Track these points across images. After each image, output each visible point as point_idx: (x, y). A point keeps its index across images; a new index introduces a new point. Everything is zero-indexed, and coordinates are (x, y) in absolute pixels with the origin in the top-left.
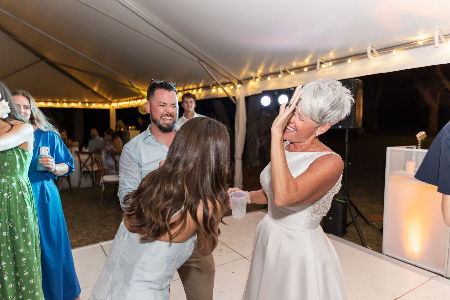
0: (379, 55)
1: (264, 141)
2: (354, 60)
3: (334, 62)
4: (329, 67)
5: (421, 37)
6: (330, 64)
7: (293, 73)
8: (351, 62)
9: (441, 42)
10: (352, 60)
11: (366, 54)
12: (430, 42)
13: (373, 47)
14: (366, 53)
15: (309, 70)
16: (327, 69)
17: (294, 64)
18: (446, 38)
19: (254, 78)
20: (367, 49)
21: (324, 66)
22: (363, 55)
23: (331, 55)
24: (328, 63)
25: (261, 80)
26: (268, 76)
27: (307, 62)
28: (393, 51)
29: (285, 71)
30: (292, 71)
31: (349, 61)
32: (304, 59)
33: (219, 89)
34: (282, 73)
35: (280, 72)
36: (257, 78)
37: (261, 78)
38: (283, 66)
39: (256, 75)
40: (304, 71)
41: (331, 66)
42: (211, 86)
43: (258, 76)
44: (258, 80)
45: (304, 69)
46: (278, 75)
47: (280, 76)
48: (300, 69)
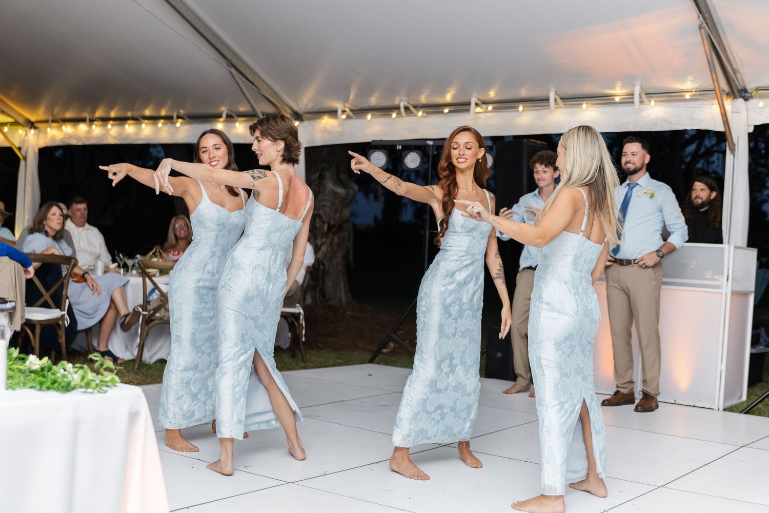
0: (564, 106)
1: (324, 248)
2: (526, 108)
3: (496, 105)
4: (486, 111)
5: (619, 91)
6: (490, 108)
7: (420, 114)
8: (523, 111)
9: (641, 102)
10: (524, 107)
11: (548, 101)
12: (628, 100)
13: (556, 93)
14: (548, 100)
15: (450, 112)
16: (482, 115)
17: (423, 100)
18: (648, 97)
19: (340, 112)
20: (549, 94)
21: (478, 109)
22: (543, 101)
23: (492, 94)
24: (487, 105)
25: (348, 117)
26: (368, 113)
27: (448, 98)
28: (582, 104)
29: (406, 108)
30: (420, 110)
31: (521, 108)
32: (443, 93)
33: (237, 124)
34: (402, 110)
35: (397, 108)
36: (344, 112)
37: (351, 114)
38: (404, 98)
39: (345, 107)
40: (442, 112)
41: (490, 112)
42: (224, 115)
43: (347, 110)
44: (344, 116)
45: (442, 110)
46: (390, 113)
47: (394, 115)
48: (434, 108)
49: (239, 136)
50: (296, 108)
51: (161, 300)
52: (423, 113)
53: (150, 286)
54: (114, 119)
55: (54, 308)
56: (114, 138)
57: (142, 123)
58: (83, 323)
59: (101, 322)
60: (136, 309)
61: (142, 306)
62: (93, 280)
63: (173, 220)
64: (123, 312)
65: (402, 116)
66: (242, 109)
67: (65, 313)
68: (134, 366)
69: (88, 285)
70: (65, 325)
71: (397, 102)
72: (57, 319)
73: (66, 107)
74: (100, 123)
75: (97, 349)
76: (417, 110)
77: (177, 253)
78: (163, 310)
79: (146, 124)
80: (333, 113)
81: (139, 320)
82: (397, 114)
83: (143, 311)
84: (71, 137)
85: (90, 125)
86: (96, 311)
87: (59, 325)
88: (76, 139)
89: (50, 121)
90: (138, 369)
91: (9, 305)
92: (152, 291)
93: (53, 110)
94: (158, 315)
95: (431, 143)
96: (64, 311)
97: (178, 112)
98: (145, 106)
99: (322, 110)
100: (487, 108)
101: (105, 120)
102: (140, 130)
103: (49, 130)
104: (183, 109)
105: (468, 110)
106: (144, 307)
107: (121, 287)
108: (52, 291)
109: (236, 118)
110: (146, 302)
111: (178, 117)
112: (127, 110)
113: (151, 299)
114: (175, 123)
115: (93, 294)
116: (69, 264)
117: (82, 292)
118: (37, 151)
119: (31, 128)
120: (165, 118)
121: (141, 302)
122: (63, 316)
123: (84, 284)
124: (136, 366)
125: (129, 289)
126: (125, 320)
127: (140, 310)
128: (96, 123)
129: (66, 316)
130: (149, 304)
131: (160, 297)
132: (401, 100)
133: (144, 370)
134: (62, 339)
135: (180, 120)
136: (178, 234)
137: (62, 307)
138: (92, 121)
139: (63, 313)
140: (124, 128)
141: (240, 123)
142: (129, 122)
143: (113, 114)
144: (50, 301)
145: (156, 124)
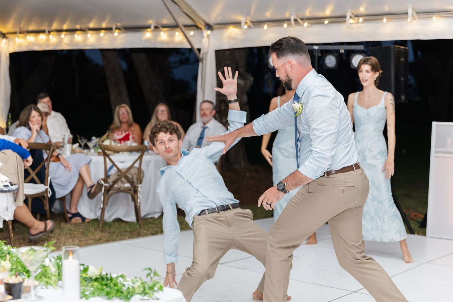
0: (418, 18)
2: (389, 20)
3: (366, 18)
4: (358, 22)
6: (361, 20)
7: (306, 24)
8: (386, 22)
10: (387, 19)
11: (406, 15)
13: (413, 9)
14: (407, 13)
15: (330, 23)
16: (354, 25)
17: (308, 14)
19: (243, 23)
20: (408, 9)
21: (351, 21)
22: (402, 15)
23: (362, 10)
24: (358, 18)
25: (249, 27)
26: (264, 24)
27: (328, 12)
28: (432, 17)
29: (295, 20)
30: (305, 21)
31: (385, 20)
32: (324, 9)
33: (162, 33)
34: (292, 21)
35: (289, 20)
36: (246, 23)
37: (251, 25)
38: (294, 13)
39: (247, 20)
40: (323, 23)
41: (360, 23)
42: (152, 27)
43: (248, 22)
44: (246, 27)
45: (323, 21)
46: (282, 24)
47: (285, 25)
48: (317, 20)
49: (164, 42)
50: (208, 21)
51: (118, 175)
52: (308, 23)
53: (109, 164)
54: (66, 31)
55: (39, 184)
56: (68, 44)
57: (88, 33)
58: (60, 193)
59: (72, 192)
60: (99, 182)
61: (104, 180)
62: (64, 159)
63: (117, 108)
64: (89, 183)
65: (292, 26)
66: (165, 22)
67: (48, 187)
68: (99, 225)
69: (62, 163)
70: (48, 196)
71: (287, 15)
72: (43, 193)
73: (29, 22)
74: (55, 33)
75: (70, 211)
76: (303, 22)
77: (120, 133)
78: (120, 182)
79: (91, 34)
80: (237, 24)
81: (101, 190)
82: (288, 25)
83: (105, 183)
84: (34, 44)
85: (49, 35)
86: (69, 183)
87: (44, 196)
88: (38, 46)
89: (18, 33)
90: (102, 227)
91: (14, 187)
92: (111, 168)
93: (20, 25)
94: (116, 186)
95: (316, 47)
96: (47, 185)
97: (117, 25)
98: (90, 20)
99: (229, 22)
100: (358, 20)
101: (59, 31)
102: (86, 39)
103: (16, 39)
104: (120, 23)
105: (345, 21)
106: (105, 180)
107: (86, 164)
108: (37, 170)
109: (161, 29)
110: (107, 177)
111: (117, 28)
112: (77, 23)
113: (110, 173)
114: (113, 33)
115: (66, 170)
116: (49, 150)
117: (58, 169)
118: (8, 55)
119: (3, 38)
120: (105, 29)
121: (103, 177)
122: (47, 189)
123: (59, 163)
124: (101, 225)
125: (92, 165)
126: (91, 190)
127: (103, 182)
128: (52, 33)
129: (49, 190)
130: (109, 178)
131: (117, 173)
132: (291, 15)
133: (107, 228)
134: (47, 207)
135: (117, 31)
136: (121, 119)
137: (46, 183)
138: (49, 32)
139: (46, 187)
140: (74, 37)
141: (164, 32)
142: (78, 32)
143: (65, 27)
144: (36, 178)
145: (99, 34)
